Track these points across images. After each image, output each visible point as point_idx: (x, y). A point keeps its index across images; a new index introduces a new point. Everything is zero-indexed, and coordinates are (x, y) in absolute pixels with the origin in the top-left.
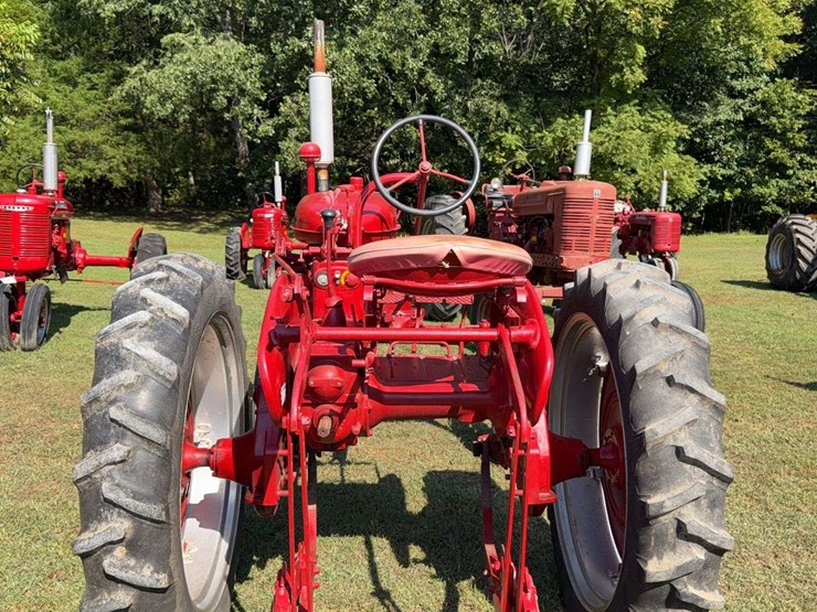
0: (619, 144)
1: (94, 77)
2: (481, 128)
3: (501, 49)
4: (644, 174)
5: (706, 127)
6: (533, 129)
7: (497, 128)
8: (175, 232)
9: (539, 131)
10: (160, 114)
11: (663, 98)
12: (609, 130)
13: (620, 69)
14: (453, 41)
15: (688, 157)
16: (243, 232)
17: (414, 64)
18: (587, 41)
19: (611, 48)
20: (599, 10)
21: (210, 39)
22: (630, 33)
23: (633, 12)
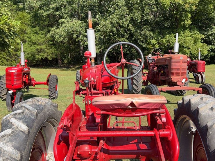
0: (185, 41)
1: (42, 32)
2: (145, 39)
3: (151, 17)
4: (192, 49)
5: (209, 35)
6: (159, 38)
7: (150, 39)
8: (65, 71)
9: (161, 39)
10: (60, 40)
11: (196, 28)
12: (182, 37)
13: (184, 21)
14: (137, 16)
15: (205, 44)
16: (81, 71)
17: (126, 23)
18: (174, 13)
19: (181, 15)
20: (177, 5)
21: (71, 20)
22: (186, 10)
23: (187, 5)
